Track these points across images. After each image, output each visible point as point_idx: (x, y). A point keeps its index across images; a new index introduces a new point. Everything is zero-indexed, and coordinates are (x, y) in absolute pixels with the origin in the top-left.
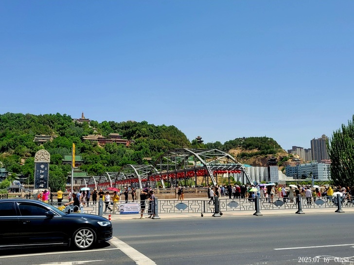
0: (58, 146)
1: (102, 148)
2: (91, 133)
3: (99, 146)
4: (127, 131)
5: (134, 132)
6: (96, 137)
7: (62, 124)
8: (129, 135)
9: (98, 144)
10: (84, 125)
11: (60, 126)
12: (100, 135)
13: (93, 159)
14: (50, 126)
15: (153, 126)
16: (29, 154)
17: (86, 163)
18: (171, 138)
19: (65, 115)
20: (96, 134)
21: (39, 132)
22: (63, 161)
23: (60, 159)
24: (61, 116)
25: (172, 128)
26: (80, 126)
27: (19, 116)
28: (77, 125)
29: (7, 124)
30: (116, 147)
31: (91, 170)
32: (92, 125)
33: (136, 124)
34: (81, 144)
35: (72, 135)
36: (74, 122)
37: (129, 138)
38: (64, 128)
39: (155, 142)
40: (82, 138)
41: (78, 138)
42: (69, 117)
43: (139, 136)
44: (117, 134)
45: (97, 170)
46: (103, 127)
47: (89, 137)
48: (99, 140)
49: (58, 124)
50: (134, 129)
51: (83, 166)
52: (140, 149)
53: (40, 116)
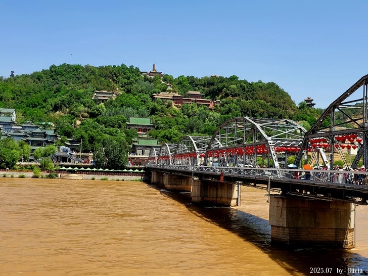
0: (122, 105)
1: (178, 110)
2: (164, 90)
3: (174, 107)
4: (211, 88)
5: (220, 90)
6: (170, 96)
7: (128, 79)
8: (213, 94)
9: (173, 104)
10: (156, 79)
11: (125, 80)
12: (176, 92)
13: (167, 123)
14: (114, 80)
15: (245, 82)
16: (86, 114)
17: (157, 128)
18: (269, 98)
19: (131, 67)
20: (170, 91)
21: (100, 87)
22: (127, 125)
23: (124, 121)
24: (127, 68)
25: (272, 85)
26: (150, 81)
27: (77, 68)
28: (146, 79)
29: (63, 78)
30: (196, 109)
31: (163, 137)
32: (165, 80)
33: (222, 80)
34: (152, 104)
35: (140, 92)
36: (142, 76)
37: (213, 98)
38: (131, 83)
39: (248, 103)
40: (152, 96)
41: (147, 96)
42: (137, 69)
43: (227, 95)
44: (198, 93)
45: (171, 137)
46: (180, 83)
47: (162, 95)
48: (174, 98)
49: (123, 78)
50: (220, 85)
51: (153, 131)
52: (227, 113)
53: (101, 68)
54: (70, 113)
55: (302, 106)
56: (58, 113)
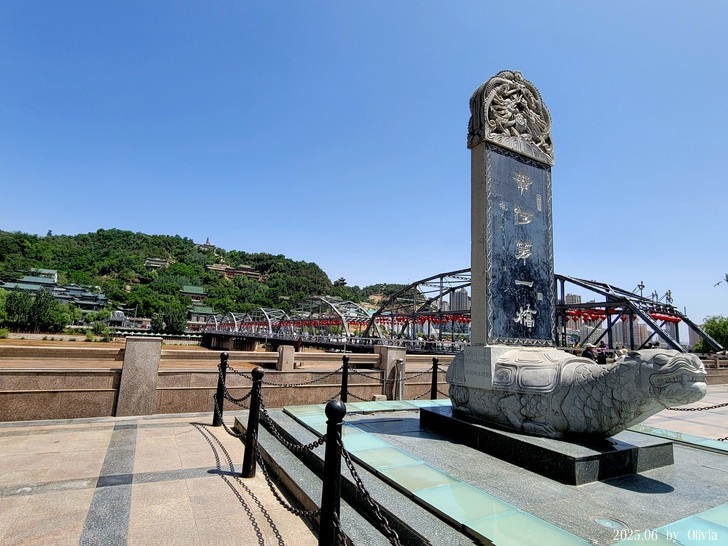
0: (176, 274)
1: (230, 281)
2: (217, 262)
3: (227, 278)
4: (261, 263)
5: (269, 266)
6: (223, 268)
7: (182, 249)
8: (262, 269)
9: (226, 275)
10: (208, 251)
11: (179, 250)
12: (228, 265)
13: (220, 292)
14: (167, 249)
15: (291, 260)
16: (137, 280)
17: (210, 297)
18: (311, 276)
19: (186, 239)
20: (223, 263)
21: (152, 254)
22: (181, 292)
23: (178, 289)
24: (181, 239)
25: (313, 265)
26: (204, 253)
27: (128, 234)
28: (199, 251)
29: (112, 242)
30: (247, 281)
31: (217, 305)
32: (218, 253)
33: (271, 257)
34: (205, 274)
35: (194, 263)
36: (196, 247)
37: (262, 272)
38: (184, 253)
39: (293, 279)
40: (205, 267)
41: (201, 267)
42: (191, 241)
43: (275, 271)
44: (249, 267)
45: (225, 306)
46: (232, 256)
47: (215, 267)
48: (227, 271)
49: (177, 248)
50: (269, 262)
51: (207, 299)
52: (275, 286)
53: (154, 237)
54: (119, 277)
55: (337, 284)
56: (105, 276)
